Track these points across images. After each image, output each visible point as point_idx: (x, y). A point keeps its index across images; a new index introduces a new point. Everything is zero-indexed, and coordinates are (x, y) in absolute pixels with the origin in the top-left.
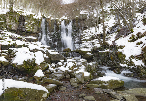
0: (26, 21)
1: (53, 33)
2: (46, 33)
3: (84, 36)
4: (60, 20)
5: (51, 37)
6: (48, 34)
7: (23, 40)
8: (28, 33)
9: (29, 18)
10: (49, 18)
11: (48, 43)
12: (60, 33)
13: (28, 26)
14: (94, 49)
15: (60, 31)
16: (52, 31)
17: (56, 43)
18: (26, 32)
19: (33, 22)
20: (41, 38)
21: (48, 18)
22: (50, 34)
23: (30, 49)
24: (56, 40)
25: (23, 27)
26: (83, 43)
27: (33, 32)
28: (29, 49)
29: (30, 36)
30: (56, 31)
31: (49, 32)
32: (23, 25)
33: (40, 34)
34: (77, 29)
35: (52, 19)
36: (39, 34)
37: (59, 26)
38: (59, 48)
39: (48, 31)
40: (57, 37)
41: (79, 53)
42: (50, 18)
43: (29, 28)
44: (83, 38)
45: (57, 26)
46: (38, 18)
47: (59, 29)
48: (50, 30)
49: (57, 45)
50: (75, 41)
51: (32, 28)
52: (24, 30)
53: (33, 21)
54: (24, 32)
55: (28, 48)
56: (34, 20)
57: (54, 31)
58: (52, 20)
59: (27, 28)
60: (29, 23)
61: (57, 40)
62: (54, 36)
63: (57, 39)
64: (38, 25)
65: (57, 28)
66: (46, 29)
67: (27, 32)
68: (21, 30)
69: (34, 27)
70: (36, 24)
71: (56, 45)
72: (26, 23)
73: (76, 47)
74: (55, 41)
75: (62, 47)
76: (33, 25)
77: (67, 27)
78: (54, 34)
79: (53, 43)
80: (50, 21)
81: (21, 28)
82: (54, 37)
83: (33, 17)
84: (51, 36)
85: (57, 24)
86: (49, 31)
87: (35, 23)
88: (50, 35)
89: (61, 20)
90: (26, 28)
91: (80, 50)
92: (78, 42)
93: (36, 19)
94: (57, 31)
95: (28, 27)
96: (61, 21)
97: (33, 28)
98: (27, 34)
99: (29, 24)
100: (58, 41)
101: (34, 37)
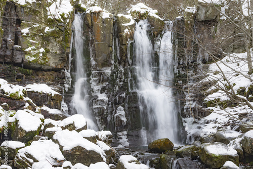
0: (24, 26)
1: (108, 71)
2: (86, 71)
3: (213, 88)
4: (129, 21)
5: (104, 85)
6: (93, 72)
7: (27, 105)
8: (30, 69)
9: (35, 12)
10: (94, 13)
11: (96, 111)
12: (132, 71)
13: (32, 44)
14: (246, 150)
15: (130, 61)
16: (106, 64)
17: (121, 112)
18: (25, 67)
19: (47, 29)
20: (71, 91)
21: (91, 13)
22: (100, 74)
23: (64, 149)
24: (120, 98)
25: (17, 49)
26: (209, 113)
27: (46, 67)
28: (61, 148)
29: (37, 82)
30: (119, 63)
31: (96, 65)
32: (17, 41)
33: (68, 74)
34: (189, 59)
35: (104, 17)
36: (64, 74)
37: (129, 42)
38: (131, 133)
39: (94, 63)
40: (124, 88)
41: (199, 159)
42: (100, 12)
43: (33, 52)
44: (211, 93)
45: (121, 44)
46: (62, 16)
47: (129, 56)
48: (99, 59)
49: (124, 119)
50: (183, 103)
51: (42, 50)
52: (18, 58)
53: (47, 25)
54: (19, 65)
55: (56, 141)
56: (51, 22)
57: (113, 62)
58: (104, 21)
59: (27, 50)
60: (35, 31)
61: (124, 99)
62: (112, 81)
63: (124, 95)
64: (61, 38)
65: (121, 50)
66: (86, 54)
67: (27, 66)
68: (8, 60)
69: (49, 48)
70: (55, 38)
71: (121, 121)
72: (25, 31)
73: (187, 129)
74: (117, 104)
75: (141, 129)
76: (46, 39)
77: (156, 46)
78: (112, 75)
79: (111, 113)
80: (98, 23)
81: (8, 53)
82: (113, 86)
83: (46, 11)
84: (103, 81)
85: (121, 36)
86: (95, 60)
87: (53, 32)
88: (101, 79)
89: (132, 22)
90: (26, 53)
91: (203, 151)
92: (194, 110)
93: (57, 17)
94: (122, 61)
95: (30, 49)
96: (133, 26)
97: (47, 51)
98: (27, 75)
99: (35, 35)
100: (127, 105)
101: (49, 85)
